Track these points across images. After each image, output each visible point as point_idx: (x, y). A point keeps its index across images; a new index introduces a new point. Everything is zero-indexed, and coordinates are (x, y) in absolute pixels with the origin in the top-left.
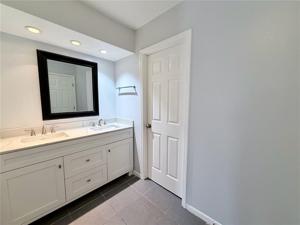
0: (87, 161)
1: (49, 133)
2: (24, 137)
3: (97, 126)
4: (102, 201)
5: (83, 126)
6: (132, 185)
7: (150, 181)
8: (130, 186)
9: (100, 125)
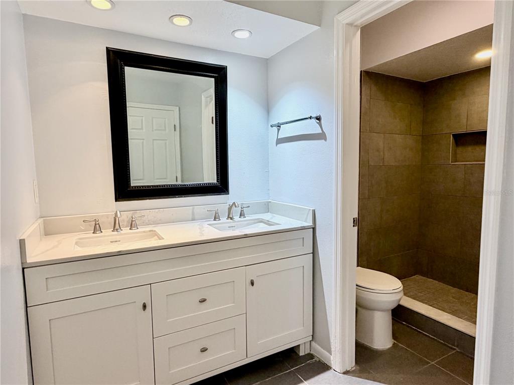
0: (200, 302)
1: (126, 230)
2: (82, 235)
3: (223, 220)
5: (193, 220)
6: (309, 382)
9: (231, 219)
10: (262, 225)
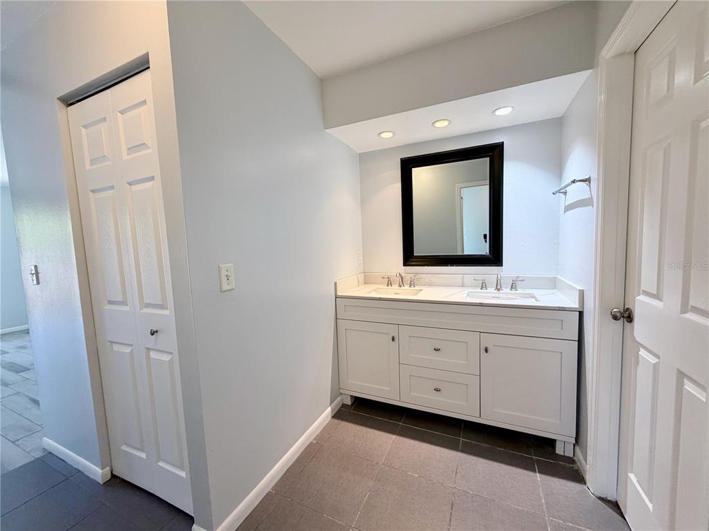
0: (435, 349)
1: (407, 287)
2: (381, 286)
3: (492, 290)
4: (453, 446)
5: (463, 286)
6: (544, 477)
7: (621, 518)
8: (536, 472)
9: (499, 290)
10: (533, 300)
